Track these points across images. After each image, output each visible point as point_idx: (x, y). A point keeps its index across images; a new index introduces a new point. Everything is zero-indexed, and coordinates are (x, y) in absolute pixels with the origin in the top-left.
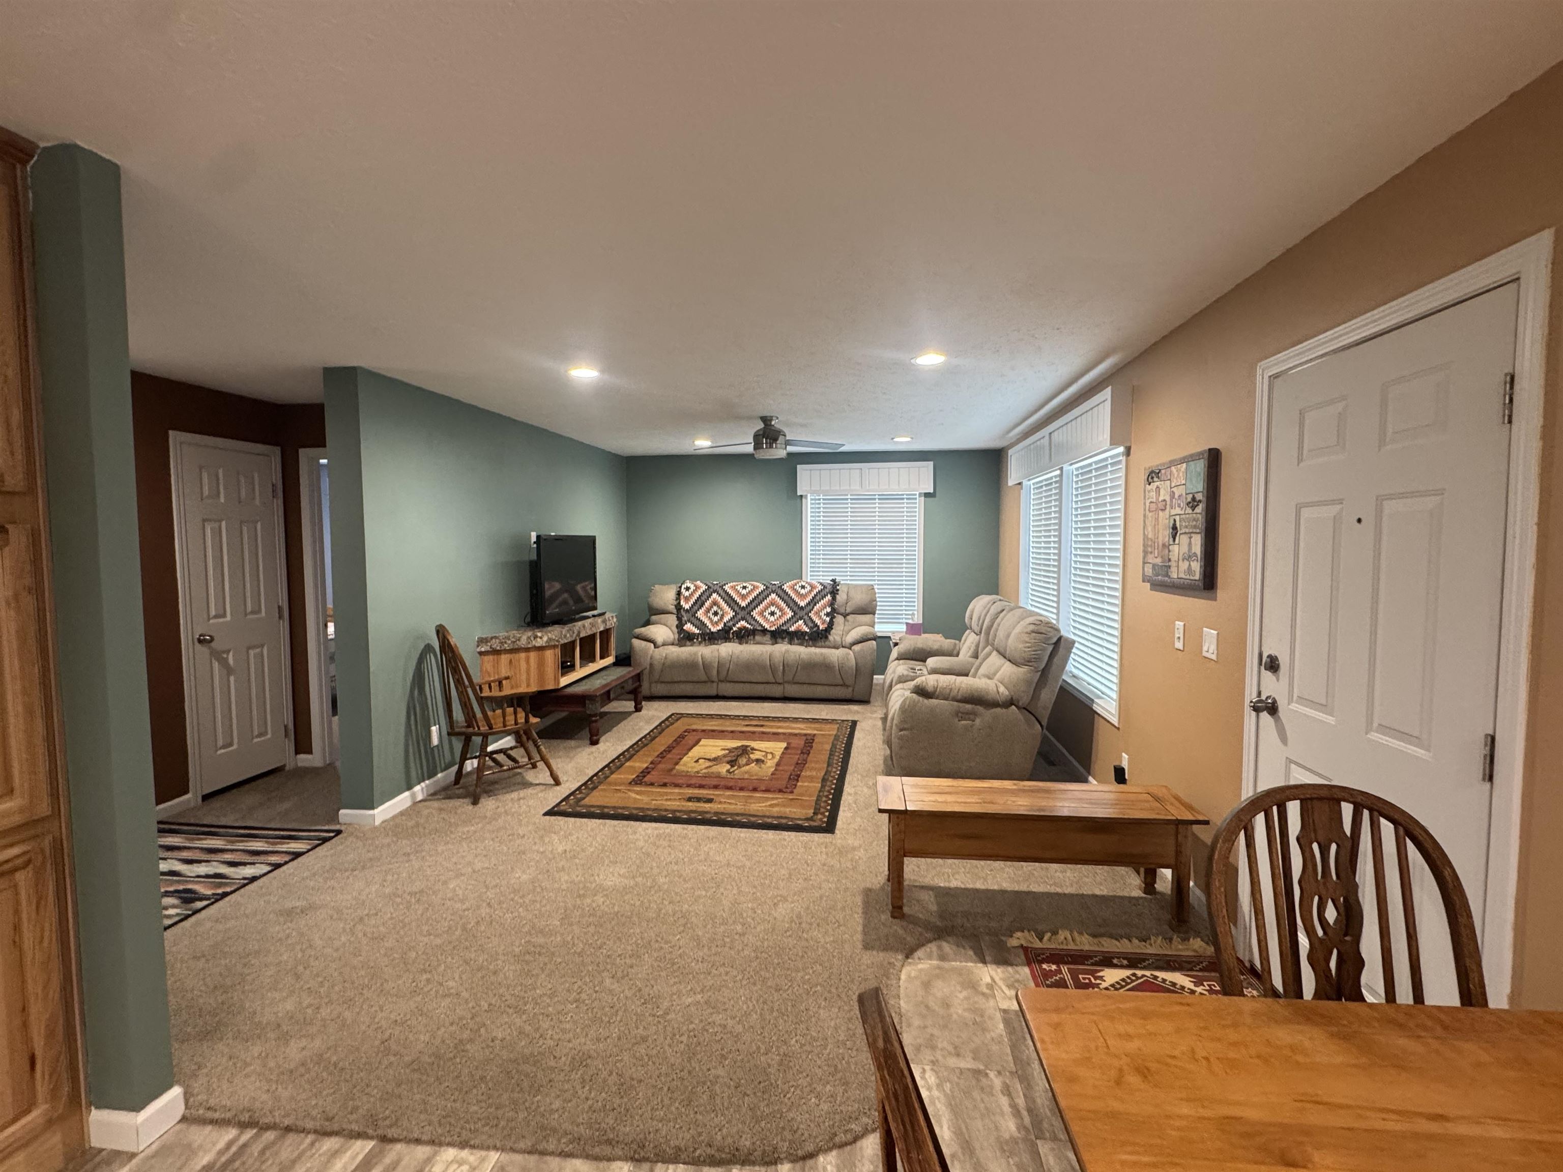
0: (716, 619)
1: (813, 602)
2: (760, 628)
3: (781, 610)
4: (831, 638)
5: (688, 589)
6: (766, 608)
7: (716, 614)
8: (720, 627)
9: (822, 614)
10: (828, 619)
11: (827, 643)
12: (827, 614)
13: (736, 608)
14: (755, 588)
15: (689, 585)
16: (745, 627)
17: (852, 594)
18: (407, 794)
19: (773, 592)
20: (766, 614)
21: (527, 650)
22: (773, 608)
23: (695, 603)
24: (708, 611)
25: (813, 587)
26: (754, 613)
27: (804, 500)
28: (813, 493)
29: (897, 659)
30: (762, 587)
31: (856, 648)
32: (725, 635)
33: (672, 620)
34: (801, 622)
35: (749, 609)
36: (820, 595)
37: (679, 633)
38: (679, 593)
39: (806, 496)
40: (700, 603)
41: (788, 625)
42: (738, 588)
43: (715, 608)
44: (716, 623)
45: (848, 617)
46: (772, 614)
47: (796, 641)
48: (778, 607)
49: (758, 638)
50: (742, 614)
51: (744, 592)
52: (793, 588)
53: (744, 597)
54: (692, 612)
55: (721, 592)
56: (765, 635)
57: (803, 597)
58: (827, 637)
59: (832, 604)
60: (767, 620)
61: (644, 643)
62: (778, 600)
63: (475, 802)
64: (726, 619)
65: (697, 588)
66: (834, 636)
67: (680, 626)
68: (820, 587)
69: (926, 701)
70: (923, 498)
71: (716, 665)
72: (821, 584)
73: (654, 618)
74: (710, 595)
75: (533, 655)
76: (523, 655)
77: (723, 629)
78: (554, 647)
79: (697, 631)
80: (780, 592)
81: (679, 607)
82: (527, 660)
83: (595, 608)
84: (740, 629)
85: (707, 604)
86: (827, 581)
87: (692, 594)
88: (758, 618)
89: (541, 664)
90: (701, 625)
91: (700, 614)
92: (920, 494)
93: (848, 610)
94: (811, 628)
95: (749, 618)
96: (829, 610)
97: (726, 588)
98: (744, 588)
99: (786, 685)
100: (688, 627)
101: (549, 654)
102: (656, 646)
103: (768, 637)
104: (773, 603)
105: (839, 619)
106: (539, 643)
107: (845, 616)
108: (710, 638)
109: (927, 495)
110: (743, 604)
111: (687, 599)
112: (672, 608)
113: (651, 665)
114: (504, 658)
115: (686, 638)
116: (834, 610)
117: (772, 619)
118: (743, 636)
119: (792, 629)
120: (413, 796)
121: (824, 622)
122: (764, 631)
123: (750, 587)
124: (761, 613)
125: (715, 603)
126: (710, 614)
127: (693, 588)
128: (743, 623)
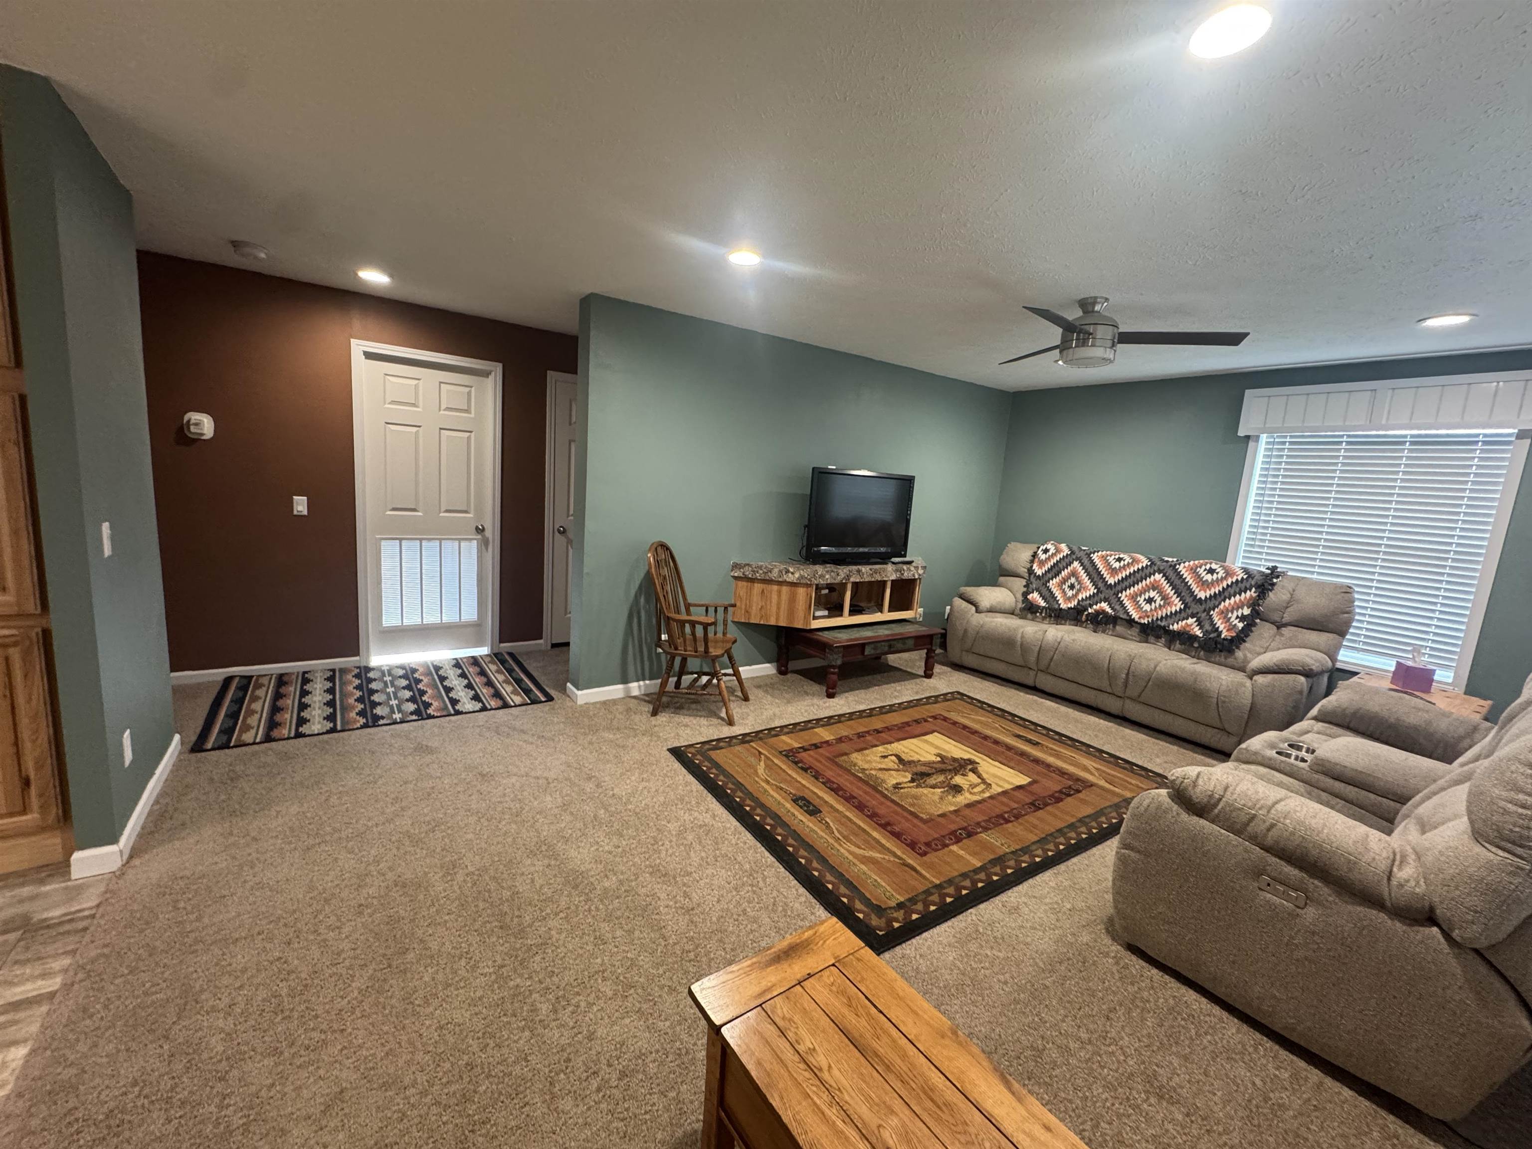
0: (1070, 593)
1: (1222, 595)
2: (1125, 616)
3: (1165, 598)
4: (1239, 654)
5: (1046, 551)
6: (1142, 593)
7: (1072, 587)
8: (1072, 605)
9: (1233, 616)
10: (1240, 625)
11: (1230, 660)
12: (1242, 618)
13: (1100, 585)
14: (1135, 561)
15: (1049, 546)
16: (1103, 612)
17: (1303, 594)
18: (620, 686)
19: (1160, 572)
20: (1141, 600)
21: (781, 583)
22: (1152, 594)
23: (1049, 570)
24: (1064, 581)
25: (1229, 573)
26: (1123, 596)
27: (1251, 444)
28: (1270, 431)
29: (1316, 718)
30: (1145, 562)
31: (1259, 679)
32: (1076, 616)
33: (1019, 584)
34: (1191, 621)
35: (1119, 588)
36: (1239, 587)
37: (1023, 602)
38: (1035, 555)
39: (1258, 437)
40: (1055, 570)
41: (1171, 621)
42: (1111, 559)
43: (1073, 580)
44: (1069, 599)
45: (1284, 631)
46: (1150, 601)
47: (1178, 646)
48: (1161, 592)
49: (1119, 629)
50: (1105, 593)
51: (1117, 565)
52: (1193, 571)
53: (1114, 572)
54: (1044, 580)
55: (1086, 561)
56: (1132, 626)
57: (1204, 584)
58: (1231, 652)
59: (1254, 604)
60: (1138, 607)
61: (964, 604)
62: (1164, 582)
63: (654, 713)
64: (1082, 596)
65: (1058, 551)
67: (1025, 595)
68: (1241, 575)
71: (1037, 649)
72: (1246, 571)
73: (1002, 579)
74: (1070, 563)
75: (785, 589)
76: (775, 588)
77: (1075, 608)
78: (808, 586)
79: (1043, 603)
80: (1170, 573)
81: (1031, 571)
82: (779, 592)
83: (905, 556)
84: (1098, 613)
85: (1064, 573)
86: (1261, 566)
87: (1048, 559)
88: (1127, 603)
89: (792, 600)
90: (1049, 596)
91: (1053, 584)
92: (1522, 435)
93: (1287, 618)
94: (1206, 633)
95: (1113, 600)
96: (1247, 611)
97: (1095, 557)
98: (1119, 560)
99: (1128, 701)
100: (1035, 597)
101: (801, 591)
102: (977, 611)
103: (1135, 631)
104: (1155, 587)
105: (1264, 631)
106: (790, 578)
107: (1279, 626)
108: (1057, 615)
110: (1111, 581)
111: (1042, 563)
112: (1023, 571)
113: (966, 631)
114: (758, 587)
115: (1029, 610)
116: (1255, 614)
117: (1147, 607)
118: (1100, 622)
119: (1176, 627)
120: (628, 690)
121: (1232, 627)
122: (1131, 622)
123: (1128, 560)
124: (1133, 598)
125: (1074, 574)
126: (1066, 587)
127: (1052, 551)
128: (1104, 606)
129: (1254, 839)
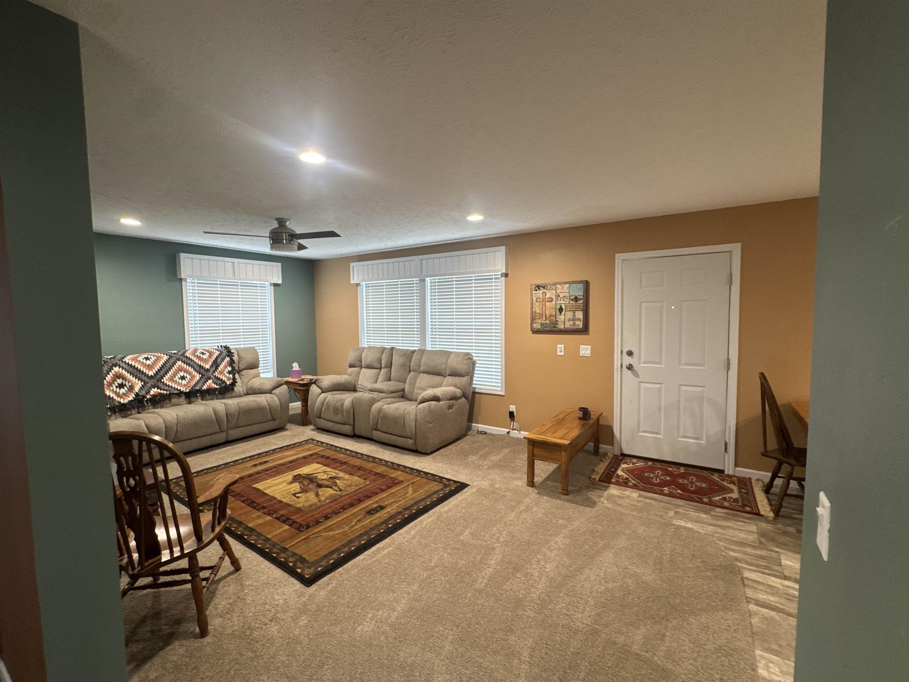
0: (123, 391)
1: (216, 364)
2: (176, 392)
3: (190, 374)
4: (236, 389)
6: (175, 375)
7: (122, 386)
8: (130, 398)
9: (225, 373)
10: (230, 376)
11: (234, 394)
12: (229, 372)
13: (144, 378)
14: (158, 359)
16: (158, 394)
17: (243, 354)
19: (179, 360)
20: (177, 379)
22: (182, 374)
24: (110, 384)
25: (210, 353)
26: (165, 380)
27: (184, 281)
28: (191, 277)
30: (165, 358)
32: (139, 404)
34: (210, 381)
35: (158, 377)
36: (219, 358)
39: (187, 279)
41: (199, 385)
42: (140, 359)
43: (120, 381)
44: (125, 395)
45: (242, 373)
46: (183, 378)
47: (208, 397)
48: (186, 371)
49: (174, 401)
50: (151, 382)
51: (148, 363)
52: (193, 354)
53: (150, 367)
56: (180, 397)
57: (205, 361)
58: (233, 390)
59: (231, 364)
60: (179, 384)
62: (184, 366)
64: (137, 389)
66: (239, 388)
68: (217, 353)
70: (273, 287)
72: (216, 350)
74: (111, 370)
77: (135, 400)
80: (184, 359)
84: (154, 396)
85: (110, 378)
86: (221, 347)
88: (171, 384)
92: (271, 284)
93: (242, 367)
94: (220, 385)
95: (161, 385)
96: (230, 369)
97: (126, 360)
98: (147, 359)
103: (183, 399)
104: (180, 369)
105: (239, 376)
107: (239, 372)
108: (121, 410)
109: (275, 285)
110: (151, 373)
116: (233, 368)
117: (184, 382)
118: (159, 402)
119: (205, 387)
121: (228, 378)
122: (180, 394)
123: (153, 359)
124: (172, 379)
125: (119, 376)
126: (115, 388)
128: (156, 390)
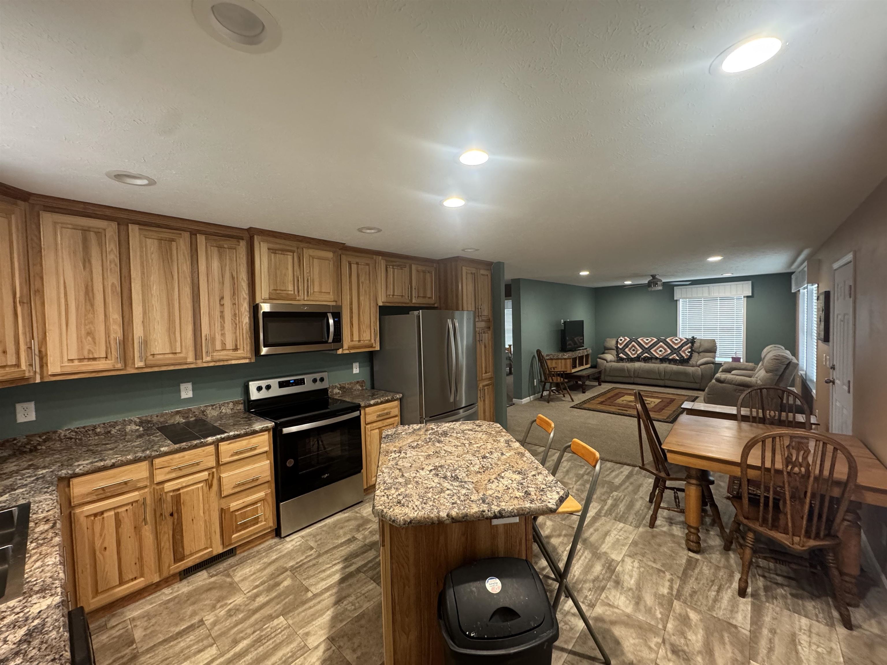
0: (634, 352)
1: (682, 346)
2: (654, 357)
3: (665, 349)
4: (690, 362)
5: (621, 340)
6: (658, 349)
7: (634, 350)
8: (635, 356)
9: (686, 352)
10: (689, 354)
11: (689, 365)
12: (689, 352)
13: (643, 348)
14: (652, 340)
15: (621, 338)
16: (647, 356)
17: (702, 343)
18: (529, 398)
19: (661, 342)
20: (658, 351)
21: (561, 359)
22: (661, 349)
23: (624, 346)
24: (630, 349)
25: (681, 340)
26: (652, 351)
27: (678, 302)
28: (683, 298)
29: (721, 372)
30: (656, 340)
31: (702, 367)
32: (638, 359)
33: (614, 352)
34: (675, 355)
35: (650, 348)
36: (686, 344)
37: (617, 358)
38: (617, 342)
39: (679, 300)
40: (626, 346)
41: (669, 356)
42: (644, 340)
43: (633, 348)
44: (634, 354)
46: (661, 351)
47: (672, 363)
48: (663, 348)
49: (653, 361)
50: (646, 351)
51: (647, 341)
52: (671, 340)
53: (647, 344)
54: (623, 349)
55: (636, 341)
56: (657, 360)
57: (676, 344)
58: (688, 362)
59: (691, 348)
60: (658, 354)
61: (602, 361)
62: (663, 345)
63: (548, 402)
64: (638, 353)
65: (625, 340)
66: (692, 361)
67: (618, 355)
68: (685, 340)
69: (720, 384)
70: (746, 299)
71: (633, 371)
72: (686, 339)
73: (606, 351)
74: (631, 343)
75: (563, 361)
76: (560, 361)
77: (637, 357)
78: (570, 359)
79: (625, 357)
80: (664, 342)
81: (617, 347)
82: (561, 362)
83: (583, 346)
84: (645, 357)
85: (630, 346)
86: (690, 337)
87: (623, 342)
88: (654, 353)
89: (566, 364)
90: (627, 354)
91: (627, 350)
92: (744, 297)
93: (701, 350)
94: (680, 358)
95: (649, 353)
96: (690, 350)
97: (639, 340)
98: (647, 340)
99: (666, 381)
100: (621, 355)
101: (568, 361)
102: (607, 362)
103: (659, 360)
104: (661, 347)
105: (695, 355)
106: (565, 357)
107: (699, 353)
108: (632, 360)
109: (748, 297)
110: (647, 347)
111: (621, 344)
112: (614, 348)
113: (605, 369)
114: (554, 361)
115: (621, 360)
116: (692, 350)
117: (660, 353)
118: (646, 360)
119: (671, 358)
120: (530, 399)
121: (687, 355)
122: (657, 358)
123: (650, 340)
124: (655, 351)
125: (633, 346)
126: (631, 351)
127: (623, 339)
128: (646, 354)
129: (734, 384)
